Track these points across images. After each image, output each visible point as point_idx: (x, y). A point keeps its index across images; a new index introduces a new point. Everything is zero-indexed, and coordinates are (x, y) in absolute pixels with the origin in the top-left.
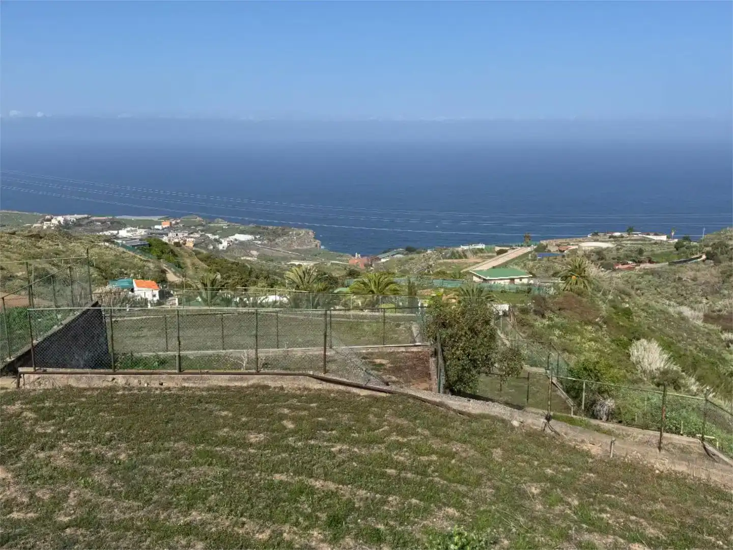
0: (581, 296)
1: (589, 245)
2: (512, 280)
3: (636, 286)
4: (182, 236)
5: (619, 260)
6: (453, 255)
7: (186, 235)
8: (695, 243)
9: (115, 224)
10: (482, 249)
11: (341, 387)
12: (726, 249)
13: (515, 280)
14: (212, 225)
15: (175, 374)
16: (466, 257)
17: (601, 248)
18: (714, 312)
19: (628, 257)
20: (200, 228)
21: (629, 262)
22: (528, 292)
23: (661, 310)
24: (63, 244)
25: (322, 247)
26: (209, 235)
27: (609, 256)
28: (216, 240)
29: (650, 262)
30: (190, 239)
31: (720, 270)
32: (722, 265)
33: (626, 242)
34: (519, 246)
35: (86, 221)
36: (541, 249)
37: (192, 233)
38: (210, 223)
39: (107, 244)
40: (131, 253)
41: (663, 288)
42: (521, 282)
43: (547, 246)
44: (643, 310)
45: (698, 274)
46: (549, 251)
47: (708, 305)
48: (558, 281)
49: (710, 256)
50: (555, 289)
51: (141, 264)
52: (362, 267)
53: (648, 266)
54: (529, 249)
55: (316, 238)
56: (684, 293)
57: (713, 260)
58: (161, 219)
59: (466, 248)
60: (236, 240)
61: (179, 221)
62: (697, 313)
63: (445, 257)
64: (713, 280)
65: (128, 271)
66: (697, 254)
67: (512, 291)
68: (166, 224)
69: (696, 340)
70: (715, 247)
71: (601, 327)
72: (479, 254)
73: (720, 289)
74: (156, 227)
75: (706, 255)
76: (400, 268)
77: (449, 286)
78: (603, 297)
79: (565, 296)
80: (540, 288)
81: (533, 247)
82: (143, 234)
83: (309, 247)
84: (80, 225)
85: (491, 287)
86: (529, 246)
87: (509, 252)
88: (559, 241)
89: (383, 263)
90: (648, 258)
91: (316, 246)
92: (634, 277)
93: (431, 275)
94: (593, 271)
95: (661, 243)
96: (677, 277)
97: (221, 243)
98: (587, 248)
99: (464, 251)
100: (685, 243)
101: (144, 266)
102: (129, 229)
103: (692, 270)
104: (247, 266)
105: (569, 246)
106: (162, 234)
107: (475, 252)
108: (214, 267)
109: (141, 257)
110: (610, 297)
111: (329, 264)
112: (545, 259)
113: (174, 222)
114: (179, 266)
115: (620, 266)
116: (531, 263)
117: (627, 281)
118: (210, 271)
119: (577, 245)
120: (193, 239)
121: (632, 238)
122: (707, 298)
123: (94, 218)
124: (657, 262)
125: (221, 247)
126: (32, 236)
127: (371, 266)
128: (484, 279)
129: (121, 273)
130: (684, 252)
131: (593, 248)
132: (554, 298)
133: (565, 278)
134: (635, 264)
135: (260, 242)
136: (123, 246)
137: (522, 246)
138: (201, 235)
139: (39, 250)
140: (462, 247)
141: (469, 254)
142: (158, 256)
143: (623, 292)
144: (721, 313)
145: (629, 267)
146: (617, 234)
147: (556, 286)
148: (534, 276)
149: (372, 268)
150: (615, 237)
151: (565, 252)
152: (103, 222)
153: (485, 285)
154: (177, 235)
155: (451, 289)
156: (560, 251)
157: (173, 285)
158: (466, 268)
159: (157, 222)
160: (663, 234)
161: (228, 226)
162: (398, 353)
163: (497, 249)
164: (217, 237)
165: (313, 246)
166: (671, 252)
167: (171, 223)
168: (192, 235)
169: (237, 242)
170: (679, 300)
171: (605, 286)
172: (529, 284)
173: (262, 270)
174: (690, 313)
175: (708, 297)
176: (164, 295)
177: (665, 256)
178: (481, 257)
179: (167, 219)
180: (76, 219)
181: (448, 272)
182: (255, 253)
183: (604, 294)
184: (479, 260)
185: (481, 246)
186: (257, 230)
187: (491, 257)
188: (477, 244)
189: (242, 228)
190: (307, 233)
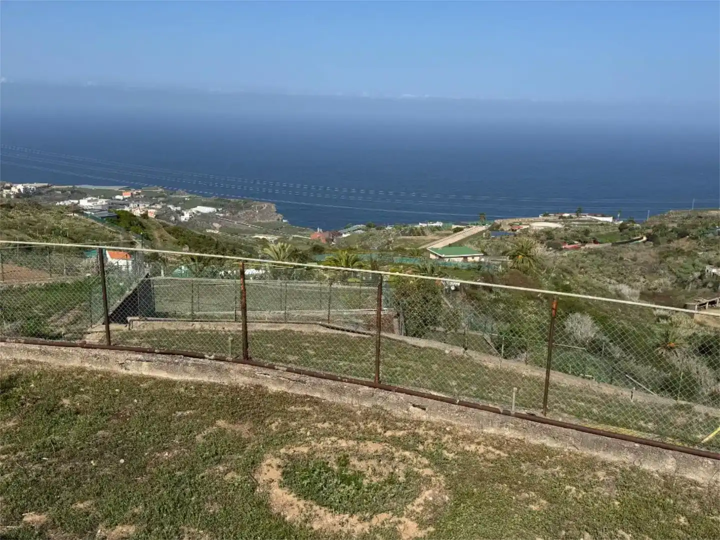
0: (526, 274)
1: (539, 225)
2: (465, 258)
3: (580, 265)
4: (143, 207)
5: (566, 240)
6: (412, 232)
7: (147, 206)
8: (638, 225)
9: (75, 194)
10: (440, 227)
11: (340, 332)
12: (666, 232)
13: (468, 258)
14: (173, 196)
15: (233, 322)
16: (424, 234)
17: (551, 228)
18: (649, 290)
19: (574, 237)
20: (161, 199)
21: (575, 242)
22: (479, 270)
23: (599, 288)
24: (34, 215)
25: (284, 221)
26: (171, 207)
27: (556, 236)
28: (178, 212)
29: (595, 242)
30: (152, 210)
31: (659, 251)
32: (661, 246)
33: (574, 223)
34: (474, 225)
35: (47, 190)
36: (495, 229)
37: (154, 204)
38: (171, 194)
39: (76, 215)
40: (100, 225)
41: (606, 267)
42: (473, 260)
43: (500, 225)
44: (582, 287)
45: (639, 254)
46: (502, 230)
47: (645, 284)
48: (507, 259)
49: (650, 238)
50: (502, 266)
51: (110, 235)
52: (323, 241)
53: (592, 246)
54: (484, 228)
55: (278, 212)
56: (624, 272)
57: (653, 242)
58: (122, 189)
59: (424, 225)
60: (198, 212)
61: (140, 191)
62: (634, 291)
63: (404, 234)
64: (652, 260)
65: (99, 242)
66: (638, 236)
67: (464, 268)
68: (127, 195)
69: (629, 315)
70: (656, 229)
71: (542, 302)
72: (437, 232)
73: (657, 269)
74: (118, 197)
75: (647, 237)
76: (361, 244)
77: (408, 263)
78: (546, 274)
79: (512, 274)
80: (489, 265)
81: (488, 226)
82: (104, 203)
83: (271, 221)
84: (40, 194)
85: (445, 263)
86: (483, 225)
87: (466, 230)
88: (511, 221)
89: (345, 238)
90: (594, 238)
91: (278, 220)
92: (579, 257)
93: (390, 251)
94: (539, 250)
95: (607, 224)
96: (619, 256)
97: (183, 215)
98: (537, 228)
99: (422, 228)
100: (628, 225)
101: (114, 237)
102: (90, 198)
103: (633, 250)
104: (214, 240)
105: (521, 226)
106: (124, 205)
107: (433, 230)
108: (181, 239)
109: (110, 229)
110: (553, 275)
111: (291, 238)
112: (499, 237)
113: (135, 193)
114: (148, 238)
115: (567, 246)
116: (485, 242)
117: (573, 260)
118: (179, 243)
119: (528, 225)
120: (154, 211)
121: (581, 219)
122: (644, 277)
123: (54, 187)
124: (600, 243)
125: (183, 219)
127: (332, 240)
128: (440, 257)
130: (627, 234)
131: (543, 228)
132: (503, 275)
133: (513, 257)
134: (580, 244)
135: (222, 215)
136: (92, 217)
137: (477, 224)
138: (163, 207)
139: (11, 220)
140: (420, 224)
141: (427, 232)
142: (126, 228)
143: (565, 270)
144: (656, 291)
145: (575, 247)
146: (566, 215)
147: (504, 264)
148: (485, 254)
149: (333, 243)
150: (565, 217)
151: (517, 231)
152: (63, 191)
153: (440, 262)
154: (138, 205)
155: (409, 266)
156: (513, 230)
158: (424, 245)
159: (118, 191)
160: (610, 216)
161: (189, 198)
162: (370, 315)
163: (454, 227)
164: (179, 208)
165: (275, 220)
166: (615, 233)
167: (132, 194)
168: (154, 206)
169: (200, 214)
170: (619, 279)
171: (549, 264)
172: (480, 262)
173: (228, 244)
174: (627, 291)
175: (646, 276)
177: (608, 237)
178: (438, 234)
179: (128, 189)
180: (37, 188)
181: (407, 249)
182: (217, 225)
183: (548, 272)
184: (436, 238)
185: (438, 224)
186: (220, 202)
187: (448, 235)
188: (435, 222)
189: (204, 200)
190: (269, 207)
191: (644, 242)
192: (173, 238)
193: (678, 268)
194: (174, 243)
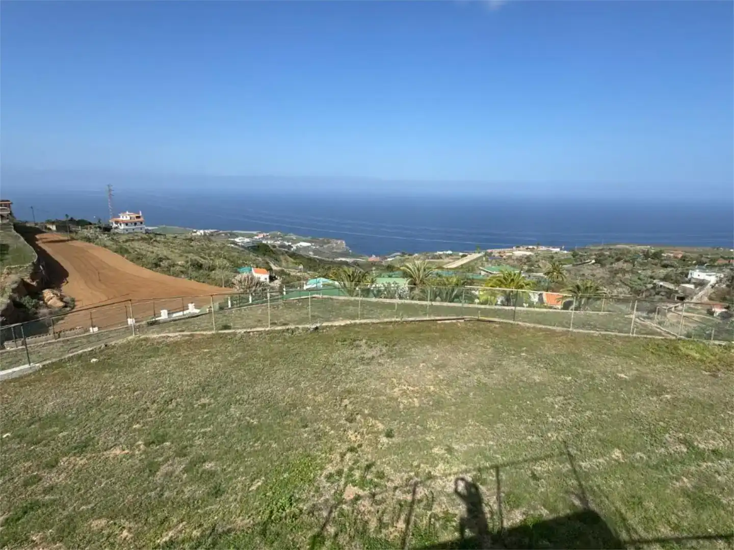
1: (518, 253)
6: (434, 257)
7: (272, 242)
9: (232, 235)
10: (451, 254)
12: (605, 257)
14: (287, 237)
16: (441, 258)
20: (280, 238)
25: (350, 251)
26: (286, 243)
27: (533, 260)
28: (289, 245)
31: (608, 270)
32: (608, 267)
33: (539, 252)
34: (473, 253)
35: (216, 233)
37: (276, 241)
38: (286, 235)
39: (232, 245)
40: (247, 251)
43: (492, 253)
45: (594, 272)
46: (494, 256)
49: (597, 261)
51: (254, 258)
55: (347, 245)
57: (600, 263)
58: (258, 233)
59: (441, 253)
60: (301, 245)
61: (268, 234)
63: (429, 258)
64: (606, 276)
65: (247, 262)
66: (588, 260)
68: (261, 236)
70: (599, 255)
72: (450, 257)
73: (613, 282)
74: (256, 237)
75: (594, 260)
76: (401, 264)
81: (482, 254)
82: (248, 241)
83: (342, 251)
84: (212, 235)
86: (480, 253)
87: (469, 256)
88: (499, 250)
89: (390, 261)
91: (347, 250)
95: (559, 253)
97: (293, 247)
98: (517, 255)
99: (440, 255)
102: (240, 238)
103: (588, 269)
105: (505, 254)
107: (448, 256)
108: (298, 261)
109: (253, 254)
113: (265, 235)
114: (277, 260)
118: (296, 263)
119: (510, 253)
121: (541, 249)
123: (221, 232)
124: (565, 264)
126: (186, 239)
127: (382, 262)
128: (491, 273)
129: (243, 263)
130: (579, 259)
131: (521, 255)
135: (314, 247)
137: (475, 253)
138: (281, 243)
139: (192, 248)
140: (438, 252)
141: (443, 257)
142: (263, 253)
146: (530, 247)
150: (530, 249)
151: (504, 257)
152: (226, 234)
154: (267, 242)
156: (501, 256)
157: (276, 272)
159: (256, 234)
160: (558, 248)
161: (296, 237)
163: (461, 254)
164: (290, 244)
165: (345, 250)
166: (570, 259)
167: (263, 235)
169: (302, 247)
176: (272, 279)
177: (568, 261)
178: (452, 259)
179: (262, 233)
180: (211, 232)
184: (451, 261)
185: (450, 252)
186: (313, 240)
187: (458, 259)
188: (447, 251)
189: (304, 239)
190: (342, 243)
191: (593, 264)
192: (292, 260)
193: (629, 281)
194: (293, 263)
